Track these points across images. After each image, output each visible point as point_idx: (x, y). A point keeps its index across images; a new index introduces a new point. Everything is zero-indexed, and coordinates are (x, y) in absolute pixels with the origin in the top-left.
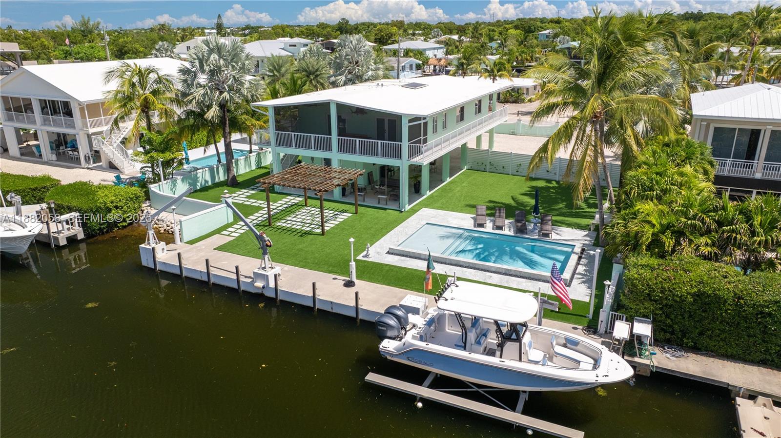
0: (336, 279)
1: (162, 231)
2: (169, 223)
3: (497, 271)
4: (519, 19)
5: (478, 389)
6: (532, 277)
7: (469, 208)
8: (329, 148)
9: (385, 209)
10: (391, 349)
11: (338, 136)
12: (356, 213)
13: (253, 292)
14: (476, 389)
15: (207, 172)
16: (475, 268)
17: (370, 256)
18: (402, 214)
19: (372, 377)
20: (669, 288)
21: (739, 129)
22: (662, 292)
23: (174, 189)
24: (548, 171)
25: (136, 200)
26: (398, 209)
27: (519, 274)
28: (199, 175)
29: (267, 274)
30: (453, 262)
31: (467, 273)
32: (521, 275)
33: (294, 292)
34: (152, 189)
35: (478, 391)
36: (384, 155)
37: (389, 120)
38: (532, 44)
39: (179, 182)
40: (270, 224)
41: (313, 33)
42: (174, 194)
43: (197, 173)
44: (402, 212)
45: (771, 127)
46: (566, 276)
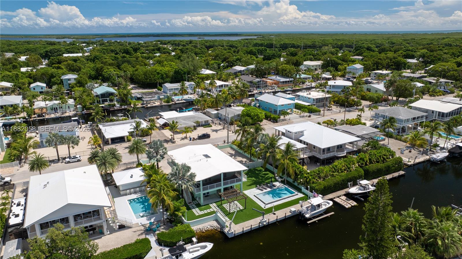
0: (270, 215)
8: (220, 186)
11: (223, 181)
13: (262, 226)
29: (265, 220)
46: (297, 193)
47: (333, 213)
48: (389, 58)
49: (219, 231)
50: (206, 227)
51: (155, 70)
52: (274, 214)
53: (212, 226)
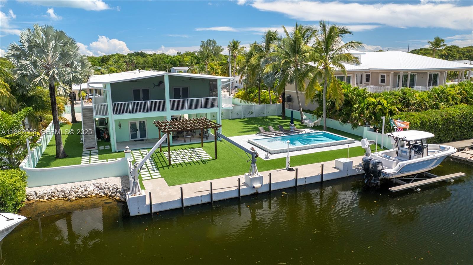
0: (278, 171)
5: (414, 178)
8: (164, 108)
10: (393, 171)
11: (170, 99)
13: (249, 194)
19: (394, 189)
33: (280, 181)
36: (205, 107)
37: (183, 88)
40: (170, 164)
48: (460, 52)
49: (116, 200)
50: (83, 189)
51: (166, 57)
52: (290, 170)
53: (103, 186)
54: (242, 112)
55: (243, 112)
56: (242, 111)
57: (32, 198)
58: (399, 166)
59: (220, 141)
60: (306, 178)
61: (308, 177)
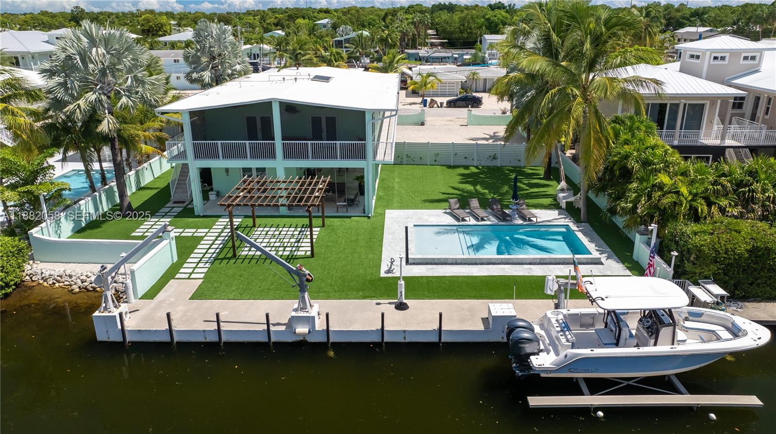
0: (380, 304)
1: (77, 290)
2: (84, 278)
3: (531, 262)
4: (270, 9)
5: (628, 383)
6: (566, 261)
7: (427, 204)
8: (272, 155)
9: (350, 217)
10: (547, 365)
11: (283, 140)
12: (323, 226)
13: (290, 341)
14: (625, 383)
15: (90, 202)
16: (508, 264)
17: (394, 271)
18: (372, 219)
19: (535, 401)
20: (731, 248)
21: (671, 104)
22: (726, 253)
23: (59, 231)
24: (466, 158)
25: (18, 254)
26: (364, 215)
27: (553, 261)
28: (83, 207)
29: (311, 315)
30: (484, 261)
31: (506, 270)
32: (556, 261)
33: (351, 329)
34: (35, 235)
35: (628, 384)
36: (343, 157)
37: (327, 118)
38: (322, 34)
39: (63, 220)
40: (234, 255)
41: (43, 23)
42: (59, 237)
43: (80, 206)
44: (369, 217)
45: (684, 101)
46: (596, 254)
47: (753, 400)
52: (401, 306)
54: (476, 156)
55: (478, 155)
56: (476, 154)
57: (36, 279)
58: (566, 356)
59: (366, 218)
60: (405, 331)
61: (410, 331)
